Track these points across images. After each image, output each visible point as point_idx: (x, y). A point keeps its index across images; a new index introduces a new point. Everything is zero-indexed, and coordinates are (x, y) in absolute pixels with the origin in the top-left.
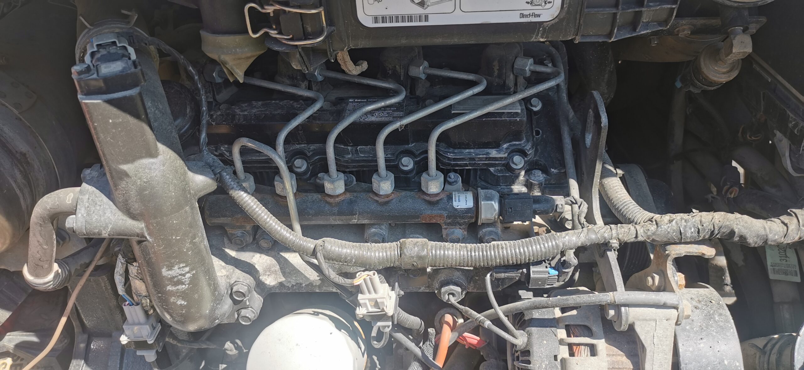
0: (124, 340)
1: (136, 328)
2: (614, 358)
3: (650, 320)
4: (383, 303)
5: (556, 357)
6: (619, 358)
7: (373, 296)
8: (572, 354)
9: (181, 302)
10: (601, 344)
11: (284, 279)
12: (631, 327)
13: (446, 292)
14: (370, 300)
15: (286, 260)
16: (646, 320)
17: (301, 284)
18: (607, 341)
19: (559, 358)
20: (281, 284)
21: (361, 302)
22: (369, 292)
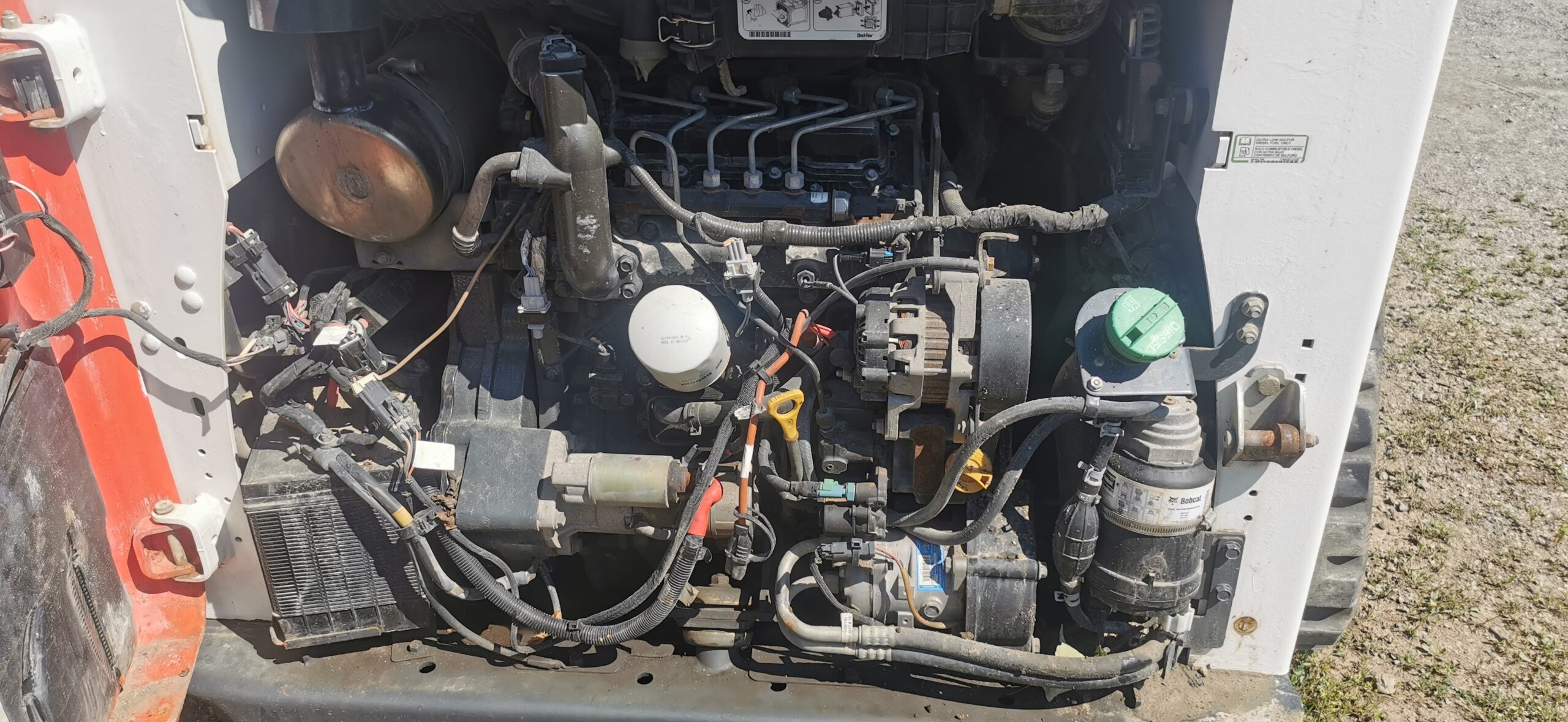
0: (521, 309)
1: (532, 299)
2: (932, 320)
3: (957, 282)
4: (746, 266)
5: (886, 321)
6: (937, 320)
7: (739, 261)
8: (900, 316)
9: (586, 251)
10: (922, 309)
11: (661, 268)
12: (943, 289)
13: (801, 275)
14: (736, 264)
15: (665, 248)
16: (953, 282)
17: (676, 273)
18: (929, 308)
19: (889, 321)
20: (659, 272)
21: (728, 266)
22: (736, 258)
